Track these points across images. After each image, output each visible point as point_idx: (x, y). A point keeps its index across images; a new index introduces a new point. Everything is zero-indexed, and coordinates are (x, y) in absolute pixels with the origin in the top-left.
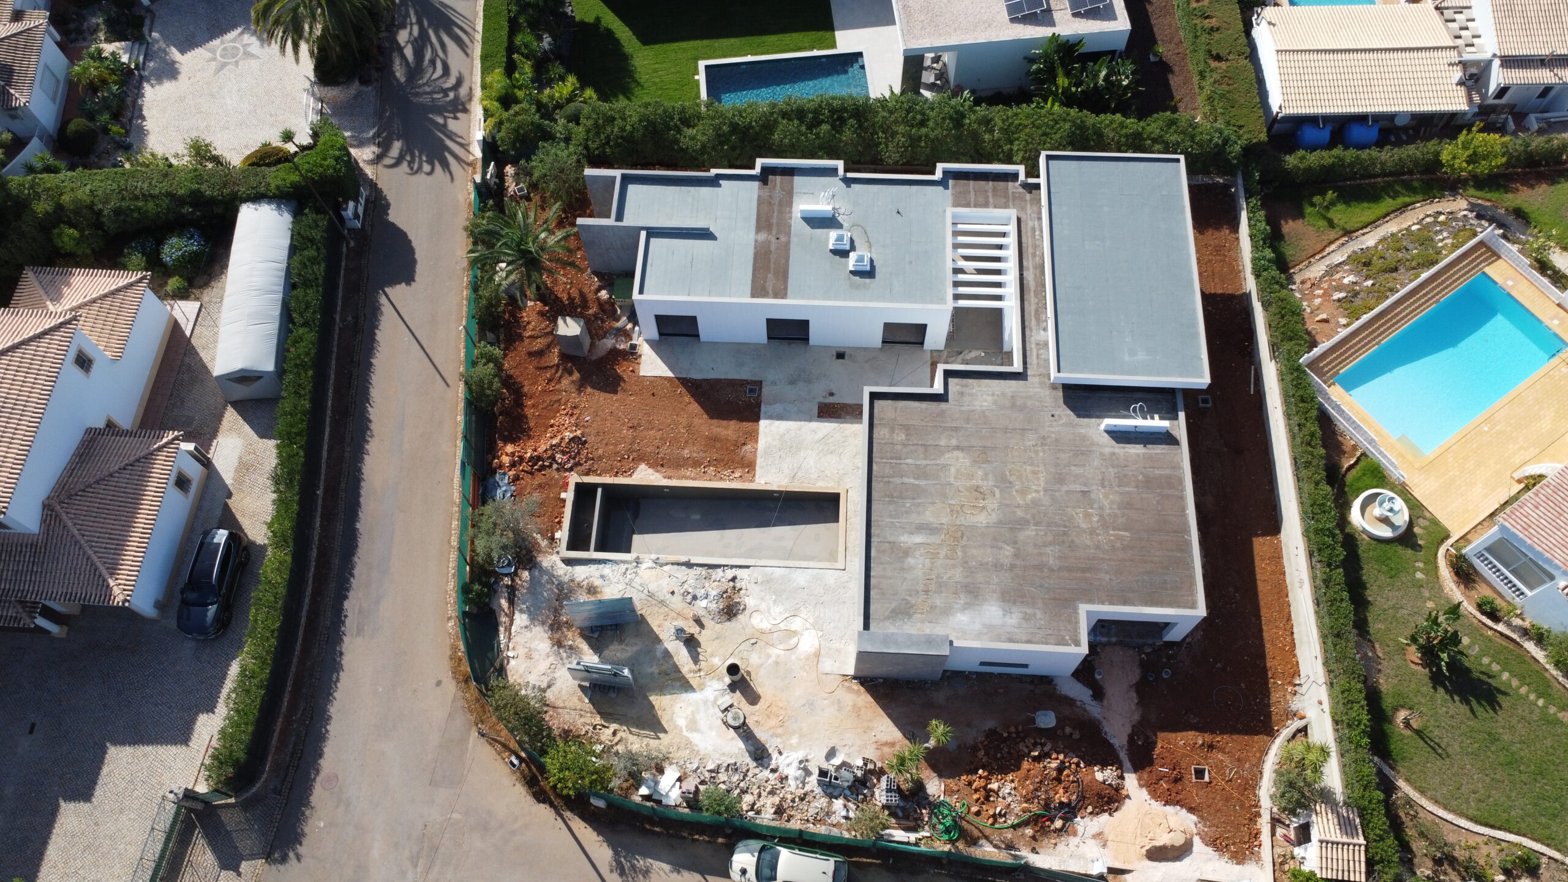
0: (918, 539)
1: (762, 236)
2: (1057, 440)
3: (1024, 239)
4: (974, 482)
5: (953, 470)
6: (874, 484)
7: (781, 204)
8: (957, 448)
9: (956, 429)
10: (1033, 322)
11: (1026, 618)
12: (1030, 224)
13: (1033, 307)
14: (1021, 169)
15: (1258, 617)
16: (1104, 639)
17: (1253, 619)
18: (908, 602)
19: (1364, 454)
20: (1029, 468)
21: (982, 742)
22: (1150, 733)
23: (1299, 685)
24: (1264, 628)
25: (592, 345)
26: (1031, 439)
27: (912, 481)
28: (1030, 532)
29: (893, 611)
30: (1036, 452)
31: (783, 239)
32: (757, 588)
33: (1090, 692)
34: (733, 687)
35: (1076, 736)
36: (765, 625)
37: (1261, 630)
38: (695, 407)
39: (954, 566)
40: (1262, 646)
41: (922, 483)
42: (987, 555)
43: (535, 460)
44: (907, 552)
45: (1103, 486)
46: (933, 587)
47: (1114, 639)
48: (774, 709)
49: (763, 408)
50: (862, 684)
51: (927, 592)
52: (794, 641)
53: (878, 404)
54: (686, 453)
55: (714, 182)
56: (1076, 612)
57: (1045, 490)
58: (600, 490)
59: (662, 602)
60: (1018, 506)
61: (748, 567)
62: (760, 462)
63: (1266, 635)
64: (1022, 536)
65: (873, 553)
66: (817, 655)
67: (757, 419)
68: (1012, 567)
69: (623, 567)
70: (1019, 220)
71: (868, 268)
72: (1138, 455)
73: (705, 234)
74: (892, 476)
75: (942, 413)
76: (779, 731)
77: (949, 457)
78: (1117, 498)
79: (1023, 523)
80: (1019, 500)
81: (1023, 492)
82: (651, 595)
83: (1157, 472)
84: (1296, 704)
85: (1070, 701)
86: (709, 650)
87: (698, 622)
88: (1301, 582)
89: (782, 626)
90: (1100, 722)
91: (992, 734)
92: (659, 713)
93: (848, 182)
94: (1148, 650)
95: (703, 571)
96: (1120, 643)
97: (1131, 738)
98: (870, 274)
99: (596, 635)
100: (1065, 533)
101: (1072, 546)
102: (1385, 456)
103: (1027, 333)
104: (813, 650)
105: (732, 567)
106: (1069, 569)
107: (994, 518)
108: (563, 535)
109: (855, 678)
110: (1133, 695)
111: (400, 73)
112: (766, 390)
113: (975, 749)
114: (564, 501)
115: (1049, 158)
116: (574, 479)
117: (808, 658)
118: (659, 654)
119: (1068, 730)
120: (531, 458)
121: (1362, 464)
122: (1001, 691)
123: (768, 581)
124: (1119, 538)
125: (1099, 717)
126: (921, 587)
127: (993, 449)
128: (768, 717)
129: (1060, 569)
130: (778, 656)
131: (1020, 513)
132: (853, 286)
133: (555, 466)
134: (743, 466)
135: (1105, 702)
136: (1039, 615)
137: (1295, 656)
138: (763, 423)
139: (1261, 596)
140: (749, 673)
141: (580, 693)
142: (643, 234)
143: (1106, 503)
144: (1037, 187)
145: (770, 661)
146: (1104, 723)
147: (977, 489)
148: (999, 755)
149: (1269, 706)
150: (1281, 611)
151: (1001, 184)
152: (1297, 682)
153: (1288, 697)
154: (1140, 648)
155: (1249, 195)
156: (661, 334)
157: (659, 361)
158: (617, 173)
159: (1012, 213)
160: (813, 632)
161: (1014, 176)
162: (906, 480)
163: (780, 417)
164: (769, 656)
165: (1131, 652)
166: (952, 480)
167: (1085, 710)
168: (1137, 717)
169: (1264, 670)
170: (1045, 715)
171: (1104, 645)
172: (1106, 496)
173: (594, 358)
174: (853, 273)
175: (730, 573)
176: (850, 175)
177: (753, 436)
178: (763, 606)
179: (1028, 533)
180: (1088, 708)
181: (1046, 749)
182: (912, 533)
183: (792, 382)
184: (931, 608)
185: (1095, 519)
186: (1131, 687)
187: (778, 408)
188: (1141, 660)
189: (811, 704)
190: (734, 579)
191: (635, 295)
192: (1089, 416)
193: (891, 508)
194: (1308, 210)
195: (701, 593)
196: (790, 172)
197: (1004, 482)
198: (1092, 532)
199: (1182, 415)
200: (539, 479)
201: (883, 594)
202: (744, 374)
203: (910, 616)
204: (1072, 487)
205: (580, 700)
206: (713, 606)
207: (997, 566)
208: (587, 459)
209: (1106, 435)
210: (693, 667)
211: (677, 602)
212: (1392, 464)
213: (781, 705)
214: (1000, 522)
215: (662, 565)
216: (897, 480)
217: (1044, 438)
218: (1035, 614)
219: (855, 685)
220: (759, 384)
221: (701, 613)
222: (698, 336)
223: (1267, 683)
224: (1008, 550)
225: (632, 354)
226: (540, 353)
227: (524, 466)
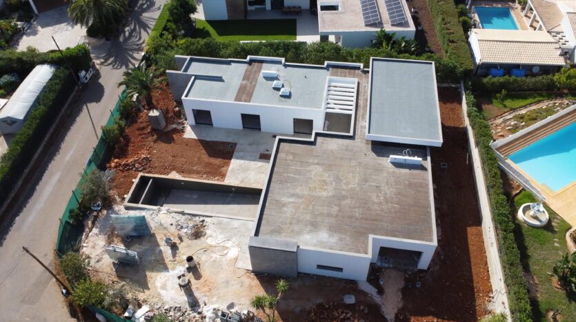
0: (291, 200)
1: (244, 82)
2: (366, 164)
3: (360, 90)
4: (323, 178)
5: (313, 173)
6: (274, 175)
7: (255, 72)
8: (317, 164)
9: (318, 156)
10: (361, 119)
11: (341, 240)
12: (364, 84)
13: (361, 113)
14: (362, 65)
15: (470, 262)
16: (386, 265)
17: (467, 263)
18: (280, 227)
19: (523, 189)
20: (351, 175)
21: (314, 309)
22: (407, 314)
23: (493, 298)
24: (473, 267)
25: (166, 126)
26: (354, 163)
27: (293, 175)
28: (348, 201)
29: (272, 231)
30: (356, 168)
31: (253, 83)
32: (213, 226)
33: (377, 290)
34: (189, 269)
35: (366, 311)
36: (213, 243)
37: (471, 268)
38: (203, 151)
39: (306, 213)
40: (471, 275)
41: (297, 177)
42: (325, 210)
43: (126, 165)
44: (284, 205)
45: (387, 185)
46: (294, 221)
47: (391, 266)
48: (208, 282)
49: (235, 153)
50: (256, 275)
51: (291, 223)
52: (226, 252)
53: (282, 144)
54: (195, 168)
55: (229, 63)
56: (367, 239)
57: (358, 184)
58: (151, 180)
59: (165, 228)
60: (344, 190)
61: (211, 217)
62: (228, 174)
63: (474, 271)
64: (343, 203)
65: (267, 204)
66: (236, 259)
67: (230, 158)
68: (337, 216)
69: (151, 212)
70: (359, 83)
71: (288, 94)
72: (406, 173)
73: (219, 79)
74: (284, 173)
75: (312, 150)
76: (208, 294)
77: (312, 167)
78: (394, 190)
79: (344, 197)
80: (344, 187)
81: (347, 184)
82: (161, 225)
83: (415, 181)
84: (490, 307)
85: (365, 294)
86: (182, 252)
87: (181, 239)
88: (492, 244)
89: (222, 244)
90: (380, 306)
91: (320, 306)
92: (149, 279)
93: (286, 66)
94: (410, 273)
95: (189, 217)
96: (394, 268)
97: (397, 316)
98: (288, 96)
99: (129, 240)
100: (365, 203)
101: (369, 209)
102: (534, 189)
103: (357, 122)
104: (234, 257)
105: (204, 216)
106: (366, 219)
107: (331, 194)
108: (128, 197)
109: (253, 272)
110: (400, 294)
111: (121, 39)
112: (237, 147)
113: (310, 312)
114: (133, 183)
115: (373, 60)
116: (141, 174)
117: (231, 260)
118: (157, 251)
119: (362, 307)
120: (124, 165)
121: (523, 193)
122: (328, 284)
123: (220, 224)
124: (394, 207)
125: (380, 303)
126: (288, 221)
127: (335, 165)
128: (204, 286)
129: (362, 218)
130: (216, 258)
131: (344, 193)
132: (280, 101)
133: (134, 169)
134: (220, 176)
135: (384, 296)
136: (348, 238)
137: (490, 282)
138: (232, 160)
139: (471, 252)
140: (199, 264)
141: (112, 266)
142: (193, 78)
143: (388, 192)
144: (368, 72)
145: (212, 260)
146: (383, 306)
147: (324, 181)
148: (322, 317)
149: (475, 306)
150: (481, 260)
151: (352, 71)
152: (491, 295)
153: (486, 303)
154: (405, 272)
155: (466, 89)
156: (196, 123)
157: (193, 133)
158: (189, 57)
159: (356, 80)
160: (237, 248)
161: (358, 68)
162: (289, 175)
163: (242, 158)
164: (212, 257)
165: (400, 273)
166: (312, 176)
167: (372, 299)
168: (401, 305)
169: (472, 288)
170: (350, 298)
171: (386, 268)
172: (389, 189)
173: (166, 131)
174: (281, 96)
175: (202, 219)
176: (287, 63)
177: (228, 164)
178: (214, 235)
179: (347, 201)
180: (374, 298)
181: (348, 315)
182: (288, 197)
183: (250, 145)
184: (292, 231)
185: (382, 198)
186: (399, 290)
187: (242, 154)
188: (405, 277)
189: (227, 282)
190: (203, 221)
191: (183, 97)
192: (383, 156)
193: (280, 186)
194: (494, 101)
195: (185, 226)
196: (262, 62)
197: (338, 179)
198: (380, 204)
199: (429, 158)
200: (126, 173)
201: (268, 222)
202: (230, 140)
203: (280, 234)
204: (372, 184)
205: (112, 269)
206: (189, 232)
207: (329, 215)
208: (150, 167)
209: (391, 164)
210: (171, 258)
211: (173, 229)
212: (538, 192)
213: (211, 281)
214: (333, 196)
215: (170, 213)
216: (286, 175)
217: (360, 163)
218: (345, 238)
219: (252, 275)
220: (236, 144)
221: (183, 234)
222: (212, 125)
223: (474, 295)
224: (336, 209)
225: (183, 131)
226: (143, 128)
227: (121, 168)
